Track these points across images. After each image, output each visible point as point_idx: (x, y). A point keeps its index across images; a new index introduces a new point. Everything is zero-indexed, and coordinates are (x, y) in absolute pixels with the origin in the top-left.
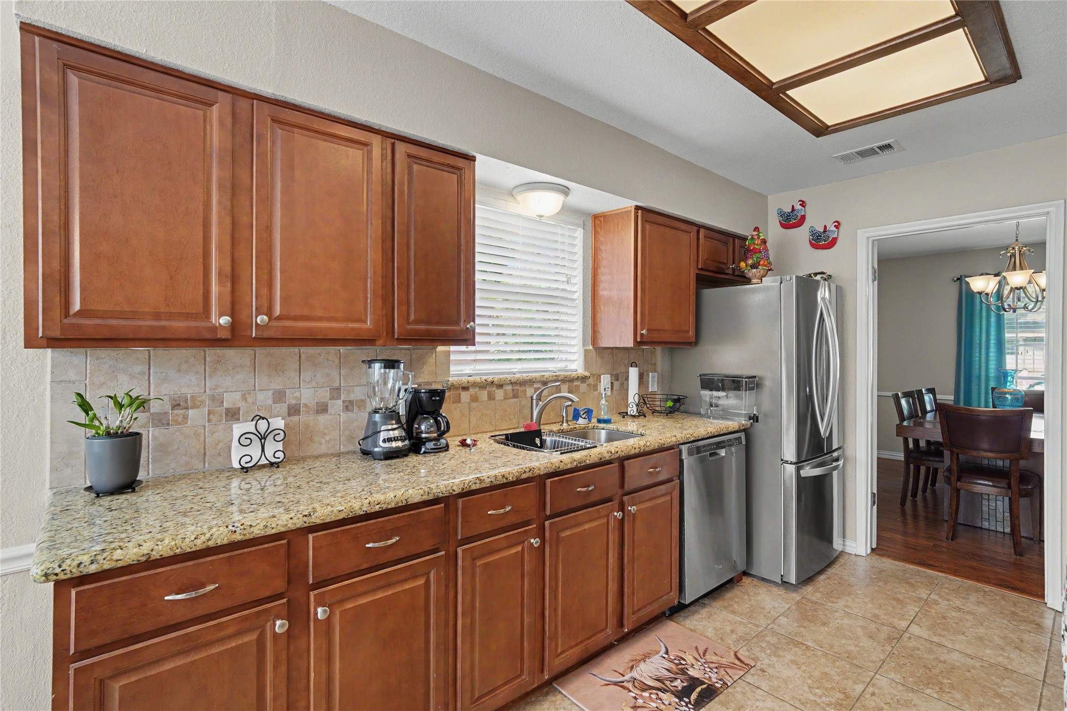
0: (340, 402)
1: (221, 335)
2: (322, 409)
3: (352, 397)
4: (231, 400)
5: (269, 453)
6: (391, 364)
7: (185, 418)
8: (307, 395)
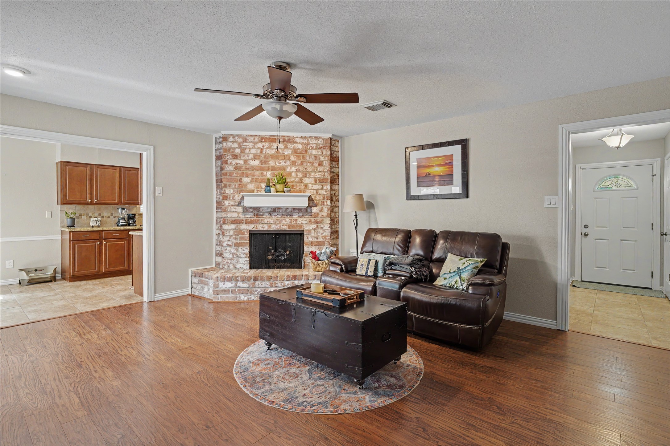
0: (113, 216)
1: (89, 203)
2: (109, 217)
3: (115, 215)
4: (90, 215)
5: (98, 224)
6: (123, 209)
7: (81, 218)
8: (105, 214)
